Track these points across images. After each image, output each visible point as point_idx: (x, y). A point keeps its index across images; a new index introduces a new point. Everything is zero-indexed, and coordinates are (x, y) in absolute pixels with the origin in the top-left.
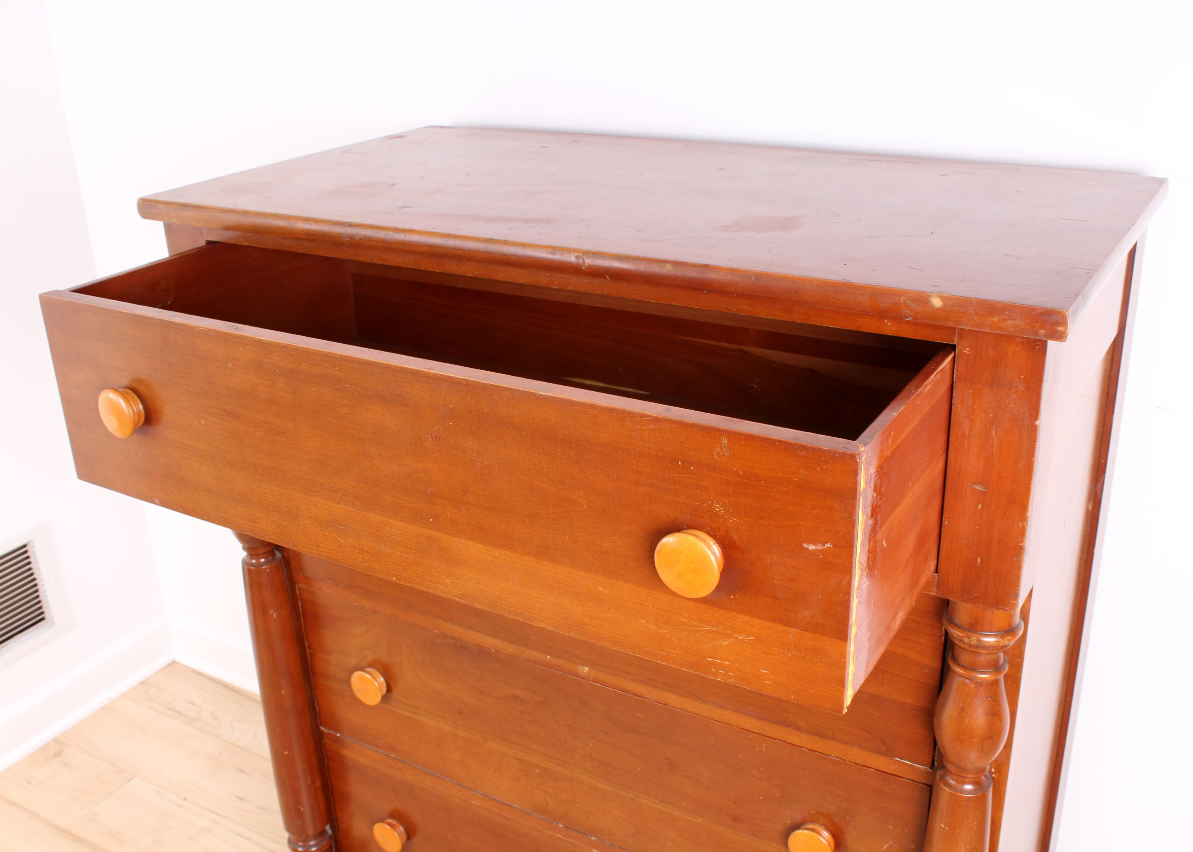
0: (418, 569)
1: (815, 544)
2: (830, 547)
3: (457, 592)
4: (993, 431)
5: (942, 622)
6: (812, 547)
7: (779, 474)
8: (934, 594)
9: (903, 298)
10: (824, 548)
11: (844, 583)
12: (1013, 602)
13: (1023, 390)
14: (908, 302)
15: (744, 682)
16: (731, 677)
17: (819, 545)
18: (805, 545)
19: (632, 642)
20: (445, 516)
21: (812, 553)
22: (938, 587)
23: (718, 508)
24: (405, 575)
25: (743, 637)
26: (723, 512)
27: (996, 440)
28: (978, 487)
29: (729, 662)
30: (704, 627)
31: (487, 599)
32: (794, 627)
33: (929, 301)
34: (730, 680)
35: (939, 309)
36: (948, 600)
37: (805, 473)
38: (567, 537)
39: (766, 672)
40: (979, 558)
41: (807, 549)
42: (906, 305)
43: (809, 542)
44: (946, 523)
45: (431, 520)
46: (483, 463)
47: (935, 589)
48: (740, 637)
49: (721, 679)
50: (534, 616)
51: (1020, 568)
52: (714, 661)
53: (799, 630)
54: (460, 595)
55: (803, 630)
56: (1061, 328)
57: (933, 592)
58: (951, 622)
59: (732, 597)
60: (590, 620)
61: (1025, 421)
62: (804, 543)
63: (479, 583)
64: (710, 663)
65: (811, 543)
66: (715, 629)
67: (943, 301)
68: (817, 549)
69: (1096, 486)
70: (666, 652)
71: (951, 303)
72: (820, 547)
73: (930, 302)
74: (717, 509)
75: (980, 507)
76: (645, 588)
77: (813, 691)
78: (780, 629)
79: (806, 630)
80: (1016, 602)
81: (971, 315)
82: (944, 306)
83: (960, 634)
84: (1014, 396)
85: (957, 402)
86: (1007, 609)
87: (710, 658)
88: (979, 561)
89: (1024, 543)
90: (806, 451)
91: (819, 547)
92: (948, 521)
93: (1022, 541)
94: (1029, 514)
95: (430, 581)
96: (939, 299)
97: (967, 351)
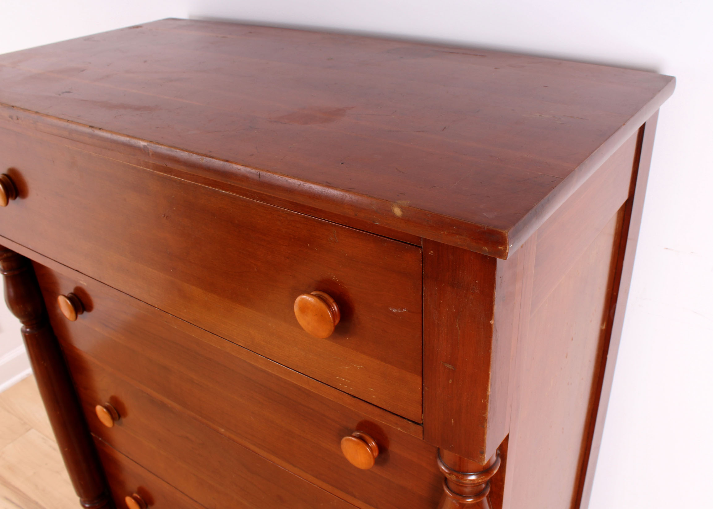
1: (396, 309)
4: (457, 324)
6: (394, 310)
10: (402, 311)
12: (481, 456)
13: (479, 293)
15: (359, 394)
16: (352, 390)
17: (399, 309)
18: (390, 309)
21: (395, 314)
22: (424, 434)
25: (356, 365)
26: (337, 281)
27: (459, 331)
28: (448, 366)
29: (349, 381)
30: (333, 356)
33: (391, 210)
35: (400, 218)
39: (372, 390)
40: (452, 420)
41: (392, 311)
45: (171, 271)
47: (422, 436)
48: (354, 366)
49: (345, 390)
51: (484, 433)
52: (340, 379)
53: (390, 365)
55: (392, 365)
56: (501, 248)
59: (347, 338)
60: (266, 344)
61: (482, 319)
64: (337, 379)
65: (394, 308)
66: (339, 358)
67: (403, 212)
68: (398, 312)
69: (610, 311)
71: (409, 213)
74: (334, 279)
75: (450, 381)
78: (379, 363)
80: (483, 457)
82: (403, 215)
84: (471, 297)
85: (427, 295)
86: (476, 460)
87: (338, 377)
88: (453, 422)
89: (486, 415)
93: (485, 413)
94: (489, 393)
96: (399, 209)
97: (431, 253)
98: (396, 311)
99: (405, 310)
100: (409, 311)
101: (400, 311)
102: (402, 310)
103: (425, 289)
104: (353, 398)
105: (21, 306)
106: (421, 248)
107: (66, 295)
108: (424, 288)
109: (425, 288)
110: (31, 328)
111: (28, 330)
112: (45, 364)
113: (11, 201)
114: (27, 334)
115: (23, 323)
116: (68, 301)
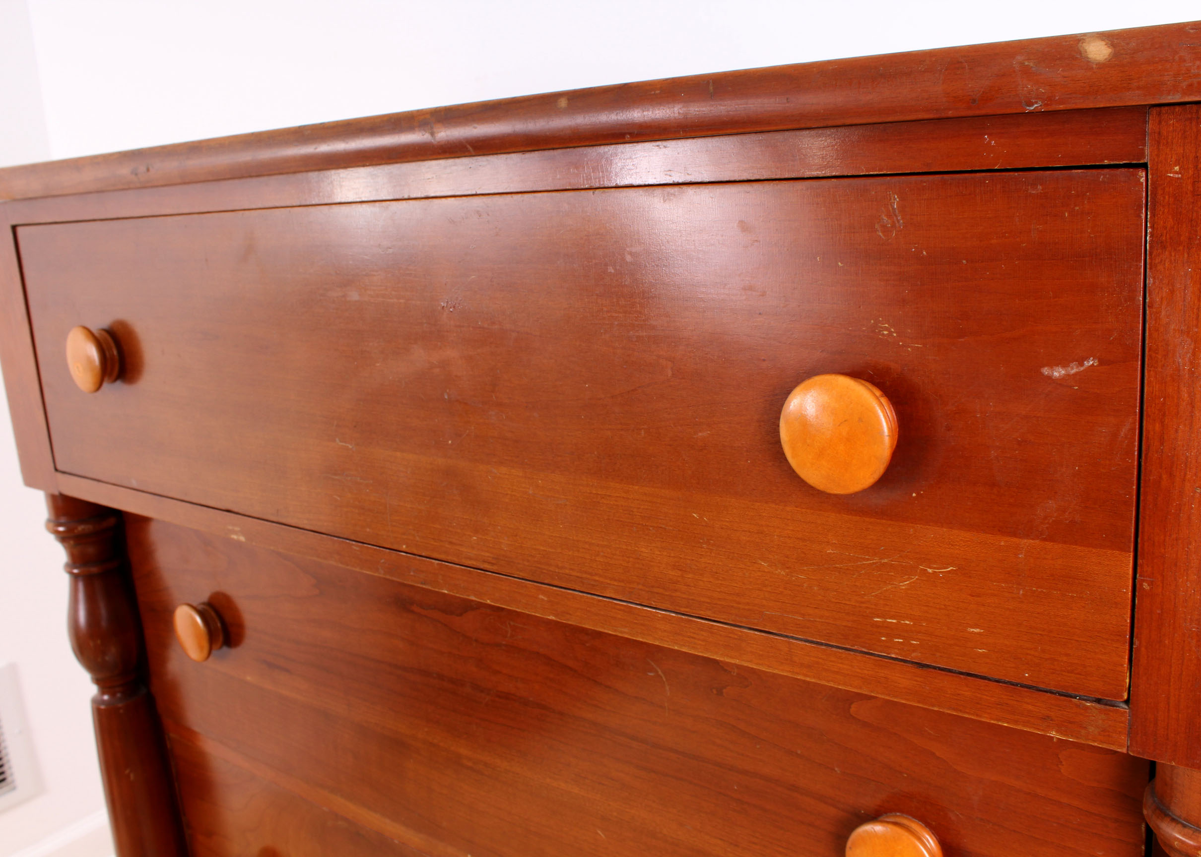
0: (435, 526)
1: (1064, 366)
2: (1093, 364)
3: (487, 554)
5: (1142, 814)
6: (1058, 373)
7: (994, 241)
8: (1124, 750)
9: (1019, 58)
10: (1082, 369)
11: (1122, 434)
14: (1032, 65)
15: (938, 654)
16: (914, 649)
17: (1072, 365)
18: (1046, 371)
19: (748, 604)
20: (468, 431)
21: (1060, 383)
22: (1132, 732)
23: (886, 329)
24: (418, 539)
25: (935, 568)
26: (895, 335)
29: (910, 619)
30: (868, 559)
31: (528, 561)
32: (1027, 536)
33: (1081, 49)
34: (914, 655)
35: (1102, 66)
36: (1154, 762)
37: (1041, 227)
38: (643, 432)
39: (977, 630)
41: (1049, 378)
42: (1026, 72)
43: (1052, 365)
44: (1146, 586)
45: (450, 442)
46: (518, 332)
47: (1124, 739)
48: (930, 571)
49: (896, 654)
50: (597, 578)
52: (885, 622)
53: (1037, 541)
54: (490, 559)
55: (1045, 540)
57: (1121, 746)
58: (1164, 812)
59: (914, 495)
60: (680, 573)
62: (1044, 366)
63: (516, 536)
64: (877, 625)
65: (1057, 365)
66: (886, 561)
67: (1113, 45)
68: (1069, 375)
70: (803, 615)
71: (1133, 44)
72: (1074, 369)
73: (1081, 54)
74: (886, 332)
76: (766, 503)
77: (1065, 659)
78: (1002, 543)
79: (1050, 539)
81: (1185, 61)
82: (1115, 55)
83: (1187, 841)
87: (878, 617)
90: (1041, 185)
91: (1072, 369)
92: (1151, 584)
95: (451, 543)
96: (1103, 43)
97: (1176, 173)
98: (1063, 372)
99: (1091, 363)
100: (1101, 363)
101: (1073, 372)
102: (1082, 364)
103: (1154, 283)
104: (919, 671)
105: (99, 642)
106: (1144, 166)
107: (195, 604)
108: (1150, 281)
109: (1154, 278)
110: (112, 695)
111: (106, 697)
112: (132, 776)
113: (106, 385)
114: (103, 707)
115: (98, 681)
116: (199, 620)
